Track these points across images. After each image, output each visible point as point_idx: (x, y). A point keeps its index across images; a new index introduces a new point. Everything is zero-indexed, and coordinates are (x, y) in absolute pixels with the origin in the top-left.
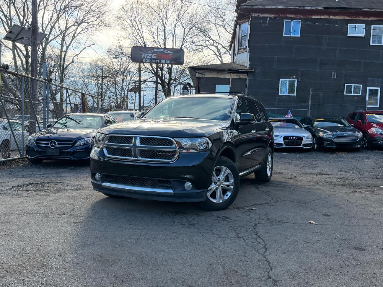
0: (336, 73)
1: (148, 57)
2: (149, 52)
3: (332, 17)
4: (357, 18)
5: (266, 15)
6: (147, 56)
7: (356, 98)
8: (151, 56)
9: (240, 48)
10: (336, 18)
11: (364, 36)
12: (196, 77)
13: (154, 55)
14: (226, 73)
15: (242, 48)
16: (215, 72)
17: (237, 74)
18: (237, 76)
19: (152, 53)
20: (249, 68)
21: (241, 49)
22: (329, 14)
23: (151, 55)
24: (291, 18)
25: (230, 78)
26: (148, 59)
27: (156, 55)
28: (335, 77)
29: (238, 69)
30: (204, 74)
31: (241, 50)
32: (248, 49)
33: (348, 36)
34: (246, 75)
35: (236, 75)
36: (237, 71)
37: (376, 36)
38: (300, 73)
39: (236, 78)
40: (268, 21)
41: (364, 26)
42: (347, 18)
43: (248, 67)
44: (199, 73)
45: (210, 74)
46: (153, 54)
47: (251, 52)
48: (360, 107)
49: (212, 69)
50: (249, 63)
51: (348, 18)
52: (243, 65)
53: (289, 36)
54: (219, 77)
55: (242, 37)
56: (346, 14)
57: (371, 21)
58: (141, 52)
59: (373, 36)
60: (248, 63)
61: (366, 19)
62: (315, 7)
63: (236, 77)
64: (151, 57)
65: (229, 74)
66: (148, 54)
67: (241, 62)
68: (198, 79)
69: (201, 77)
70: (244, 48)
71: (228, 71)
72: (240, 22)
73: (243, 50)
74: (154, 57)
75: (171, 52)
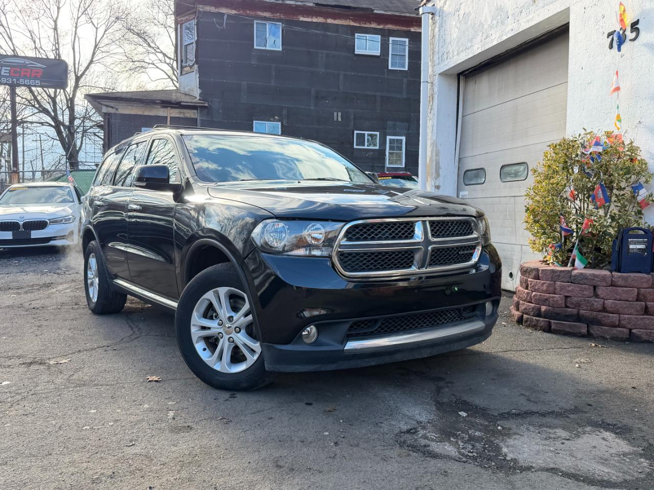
0: (340, 114)
3: (330, 21)
4: (368, 25)
5: (224, 10)
7: (372, 153)
9: (184, 64)
10: (337, 22)
11: (379, 55)
12: (104, 113)
13: (5, 70)
14: (159, 107)
15: (187, 64)
16: (138, 104)
17: (180, 110)
18: (180, 112)
19: (2, 66)
20: (200, 100)
21: (186, 66)
22: (326, 15)
24: (265, 19)
25: (167, 117)
27: (9, 68)
28: (340, 119)
29: (180, 100)
30: (117, 107)
31: (186, 69)
32: (196, 66)
33: (356, 53)
34: (195, 111)
35: (177, 111)
36: (178, 105)
37: (397, 55)
38: (285, 112)
39: (179, 117)
40: (225, 19)
41: (379, 37)
42: (352, 24)
43: (198, 98)
44: (107, 106)
45: (130, 107)
46: (3, 68)
47: (200, 72)
48: (377, 166)
49: (132, 98)
50: (199, 91)
51: (355, 25)
52: (192, 94)
53: (264, 48)
54: (146, 113)
55: (186, 46)
56: (351, 17)
57: (389, 30)
59: (392, 55)
60: (196, 90)
61: (381, 27)
62: (301, 2)
63: (177, 116)
65: (165, 109)
67: (186, 90)
68: (107, 117)
69: (111, 113)
70: (191, 65)
71: (162, 103)
72: (182, 20)
73: (188, 68)
74: (5, 73)
75: (39, 65)
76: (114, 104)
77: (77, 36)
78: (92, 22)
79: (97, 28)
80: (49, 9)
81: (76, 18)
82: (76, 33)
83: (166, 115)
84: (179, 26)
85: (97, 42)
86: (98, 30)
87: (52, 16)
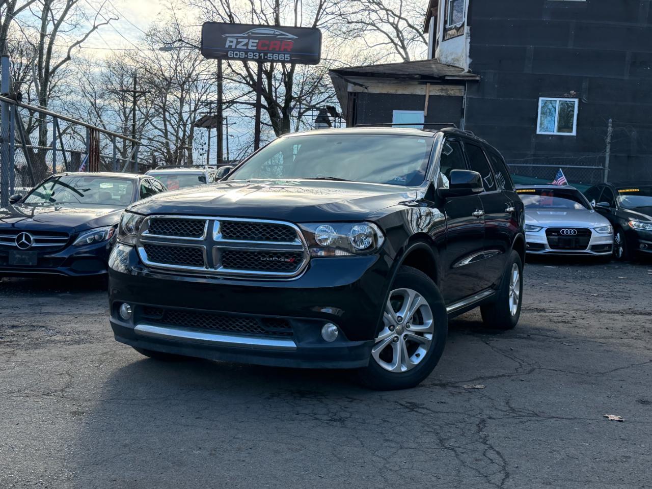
1: (239, 47)
2: (241, 35)
6: (238, 43)
8: (247, 44)
9: (448, 26)
12: (349, 92)
13: (253, 43)
14: (416, 83)
15: (453, 26)
16: (391, 80)
17: (442, 86)
18: (442, 89)
19: (249, 38)
20: (469, 72)
21: (451, 29)
23: (246, 41)
25: (425, 96)
26: (240, 50)
27: (257, 41)
29: (444, 74)
30: (366, 85)
31: (450, 32)
32: (466, 29)
34: (462, 87)
35: (438, 87)
36: (442, 80)
38: (585, 85)
39: (440, 96)
43: (466, 69)
44: (355, 84)
45: (380, 85)
46: (251, 41)
47: (473, 36)
49: (385, 73)
50: (469, 61)
52: (458, 66)
54: (400, 92)
55: (453, 2)
58: (224, 36)
60: (466, 60)
63: (438, 94)
64: (245, 48)
65: (424, 86)
66: (239, 40)
67: (450, 59)
68: (353, 97)
69: (358, 93)
70: (458, 26)
71: (421, 79)
73: (454, 31)
74: (252, 46)
75: (290, 36)
76: (363, 81)
83: (424, 94)
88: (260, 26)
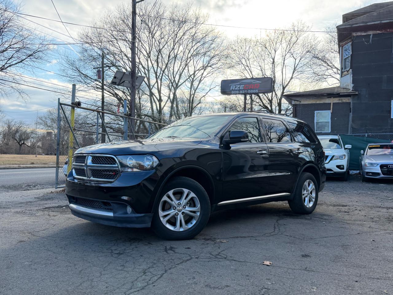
1: (236, 89)
2: (237, 84)
6: (236, 87)
8: (239, 88)
9: (343, 70)
12: (293, 104)
13: (242, 86)
14: (326, 97)
16: (313, 97)
17: (339, 98)
18: (339, 100)
19: (240, 85)
20: (353, 90)
21: (345, 71)
23: (239, 86)
25: (330, 103)
26: (236, 90)
27: (244, 85)
29: (339, 92)
31: (344, 73)
32: (351, 70)
34: (349, 98)
35: (337, 99)
36: (338, 95)
40: (371, 38)
43: (351, 89)
44: (295, 100)
45: (308, 100)
46: (241, 86)
47: (354, 74)
50: (352, 85)
52: (348, 88)
54: (318, 102)
55: (345, 59)
58: (230, 85)
60: (351, 85)
63: (337, 102)
64: (239, 89)
65: (330, 99)
66: (236, 86)
67: (344, 86)
68: (295, 107)
69: (297, 104)
70: (348, 70)
71: (328, 95)
72: (343, 44)
74: (242, 88)
75: (258, 82)
76: (299, 99)
77: (284, 65)
78: (293, 56)
79: (295, 59)
80: (271, 53)
81: (284, 55)
82: (284, 63)
83: (330, 102)
84: (341, 48)
85: (296, 66)
86: (296, 60)
87: (272, 56)
88: (245, 79)
